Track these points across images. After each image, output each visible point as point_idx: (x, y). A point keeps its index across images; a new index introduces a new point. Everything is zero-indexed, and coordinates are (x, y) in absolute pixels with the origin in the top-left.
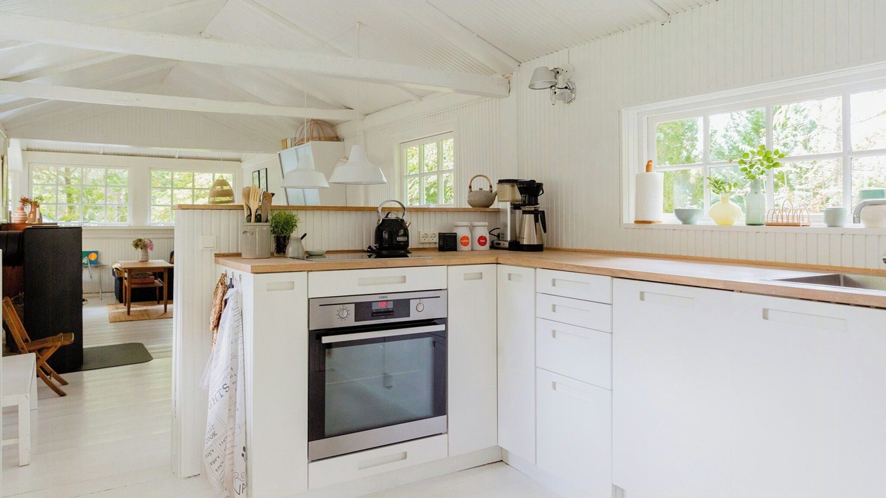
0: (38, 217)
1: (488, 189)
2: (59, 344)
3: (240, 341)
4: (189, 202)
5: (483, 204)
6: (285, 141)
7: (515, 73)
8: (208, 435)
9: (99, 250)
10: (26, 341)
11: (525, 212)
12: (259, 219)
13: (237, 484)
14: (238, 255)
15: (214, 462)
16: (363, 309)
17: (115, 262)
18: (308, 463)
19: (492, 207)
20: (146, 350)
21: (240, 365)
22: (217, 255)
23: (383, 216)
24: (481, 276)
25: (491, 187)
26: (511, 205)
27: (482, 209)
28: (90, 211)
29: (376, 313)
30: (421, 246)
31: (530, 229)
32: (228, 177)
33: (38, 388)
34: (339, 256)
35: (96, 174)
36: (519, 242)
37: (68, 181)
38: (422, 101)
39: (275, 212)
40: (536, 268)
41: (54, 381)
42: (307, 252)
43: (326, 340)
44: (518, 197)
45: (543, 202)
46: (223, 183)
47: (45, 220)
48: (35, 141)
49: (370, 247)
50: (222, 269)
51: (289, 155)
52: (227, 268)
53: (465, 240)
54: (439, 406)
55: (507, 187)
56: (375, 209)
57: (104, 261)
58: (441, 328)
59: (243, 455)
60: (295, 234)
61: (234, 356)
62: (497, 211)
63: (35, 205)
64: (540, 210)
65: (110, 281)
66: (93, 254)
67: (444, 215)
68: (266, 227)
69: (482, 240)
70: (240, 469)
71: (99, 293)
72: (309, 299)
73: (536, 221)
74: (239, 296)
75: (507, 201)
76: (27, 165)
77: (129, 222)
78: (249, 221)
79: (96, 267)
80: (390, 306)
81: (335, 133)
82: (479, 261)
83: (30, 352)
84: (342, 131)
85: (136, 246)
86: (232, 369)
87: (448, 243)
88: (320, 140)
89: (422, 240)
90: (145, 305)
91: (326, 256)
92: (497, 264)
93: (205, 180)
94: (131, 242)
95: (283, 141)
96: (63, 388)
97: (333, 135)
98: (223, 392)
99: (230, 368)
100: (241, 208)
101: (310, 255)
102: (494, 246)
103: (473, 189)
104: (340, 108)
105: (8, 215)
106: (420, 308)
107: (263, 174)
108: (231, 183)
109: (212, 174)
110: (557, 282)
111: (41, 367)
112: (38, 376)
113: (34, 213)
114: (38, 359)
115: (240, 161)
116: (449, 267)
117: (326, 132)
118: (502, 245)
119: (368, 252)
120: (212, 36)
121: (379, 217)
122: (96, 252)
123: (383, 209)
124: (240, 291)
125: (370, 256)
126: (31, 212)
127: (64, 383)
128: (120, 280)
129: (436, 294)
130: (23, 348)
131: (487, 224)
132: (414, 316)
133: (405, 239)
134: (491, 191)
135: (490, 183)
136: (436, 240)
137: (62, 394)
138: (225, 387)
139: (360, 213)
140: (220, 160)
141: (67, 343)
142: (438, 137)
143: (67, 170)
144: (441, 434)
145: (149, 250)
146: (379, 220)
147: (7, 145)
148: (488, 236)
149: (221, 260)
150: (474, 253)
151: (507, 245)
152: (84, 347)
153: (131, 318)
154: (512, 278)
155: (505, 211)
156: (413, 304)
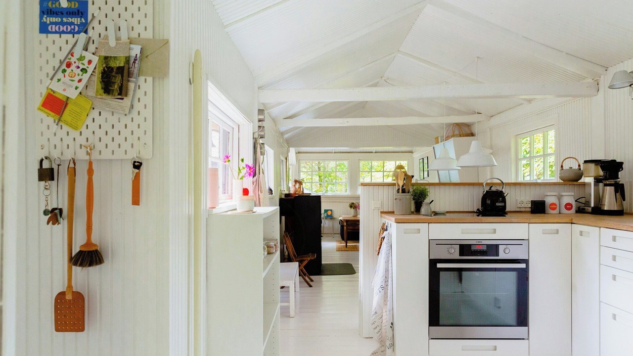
0: (302, 190)
1: (577, 167)
2: (309, 259)
3: (390, 262)
4: (380, 181)
5: (573, 179)
6: (437, 138)
7: (602, 77)
8: (373, 313)
9: (333, 209)
10: (295, 256)
11: (606, 185)
12: (404, 191)
13: (388, 343)
14: (393, 212)
15: (376, 328)
16: (465, 249)
17: (340, 217)
18: (429, 339)
19: (580, 181)
20: (353, 268)
21: (390, 276)
22: (382, 212)
23: (487, 189)
24: (557, 232)
25: (579, 166)
26: (595, 179)
27: (570, 183)
28: (330, 186)
29: (473, 252)
30: (519, 210)
31: (610, 198)
32: (404, 163)
33: (300, 282)
34: (457, 214)
35: (332, 164)
36: (600, 208)
37: (319, 168)
38: (531, 103)
39: (415, 187)
40: (600, 227)
41: (307, 278)
42: (434, 212)
43: (439, 265)
44: (601, 173)
45: (623, 177)
46: (401, 167)
47: (306, 192)
48: (302, 148)
49: (478, 210)
50: (384, 220)
51: (439, 147)
52: (385, 220)
53: (553, 206)
54: (522, 320)
55: (592, 166)
56: (481, 184)
57: (335, 216)
58: (523, 266)
59: (391, 327)
60: (427, 200)
61: (387, 271)
62: (584, 184)
63: (301, 183)
64: (620, 183)
65: (338, 227)
66: (329, 211)
67: (538, 188)
68: (407, 196)
69: (568, 206)
70: (390, 335)
71: (331, 235)
72: (429, 240)
73: (616, 192)
74: (390, 235)
75: (591, 177)
76: (298, 161)
77: (348, 193)
78: (398, 192)
79: (331, 219)
80: (484, 248)
81: (470, 130)
82: (555, 221)
83: (296, 261)
84: (475, 129)
85: (351, 207)
86: (386, 277)
87: (538, 208)
88: (460, 136)
89: (519, 205)
90: (354, 243)
91: (447, 214)
92: (572, 223)
93: (391, 166)
94: (348, 205)
95: (436, 138)
96: (311, 283)
97: (469, 132)
98: (381, 289)
99: (384, 277)
100: (394, 185)
101: (436, 214)
102: (580, 211)
103: (564, 168)
104: (473, 114)
105: (289, 188)
106: (507, 251)
107: (425, 161)
108: (406, 168)
109: (394, 162)
110: (617, 238)
111: (301, 270)
112: (300, 275)
113: (300, 188)
114: (299, 266)
115: (412, 152)
116: (530, 224)
117: (465, 131)
118: (586, 210)
119: (476, 212)
120: (388, 78)
121: (484, 189)
122: (331, 210)
123: (487, 184)
124: (390, 233)
125: (478, 216)
126: (299, 188)
127: (312, 281)
128: (342, 227)
129: (518, 242)
130: (293, 259)
131: (573, 194)
132: (502, 256)
133: (502, 204)
134: (580, 169)
135: (578, 163)
136: (530, 205)
137: (311, 286)
138: (382, 287)
139: (471, 187)
140: (399, 152)
141: (313, 258)
142: (544, 129)
143: (319, 163)
144: (524, 339)
145: (358, 209)
146: (484, 192)
147: (288, 151)
148: (574, 204)
149: (383, 215)
150: (561, 215)
151: (590, 210)
152: (322, 263)
153: (347, 249)
154: (583, 234)
155: (589, 184)
156: (501, 248)
